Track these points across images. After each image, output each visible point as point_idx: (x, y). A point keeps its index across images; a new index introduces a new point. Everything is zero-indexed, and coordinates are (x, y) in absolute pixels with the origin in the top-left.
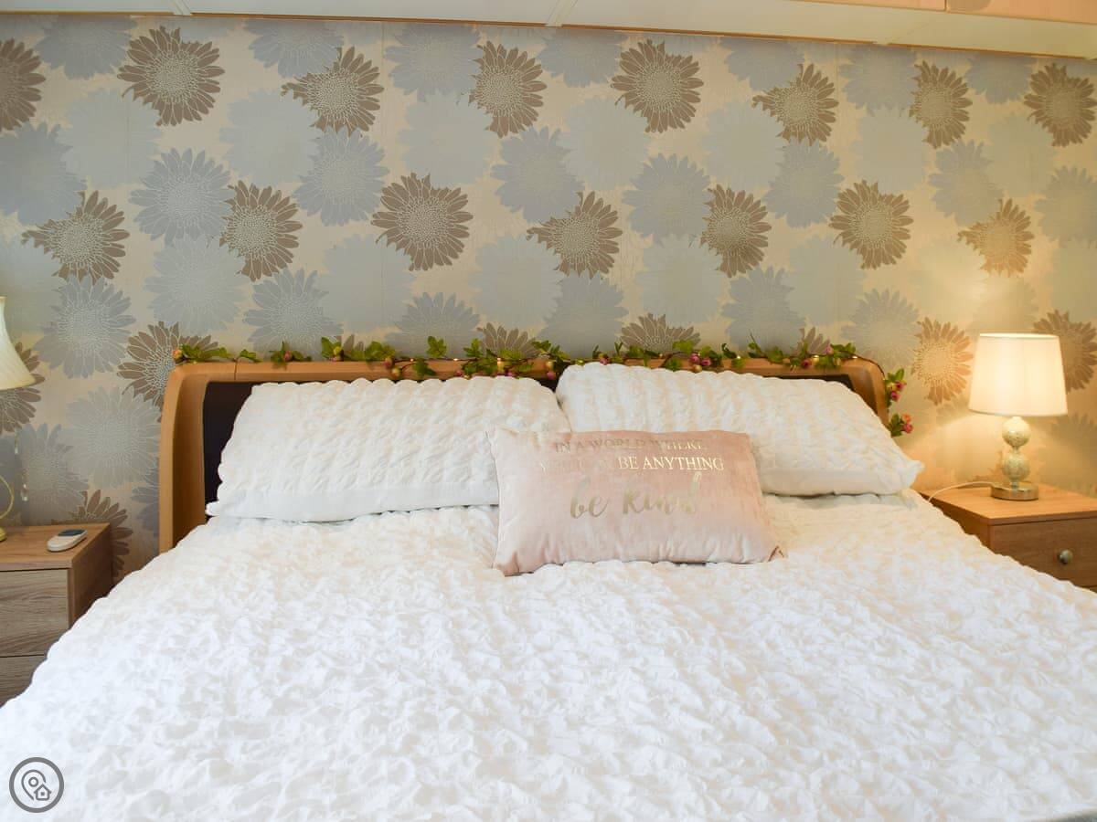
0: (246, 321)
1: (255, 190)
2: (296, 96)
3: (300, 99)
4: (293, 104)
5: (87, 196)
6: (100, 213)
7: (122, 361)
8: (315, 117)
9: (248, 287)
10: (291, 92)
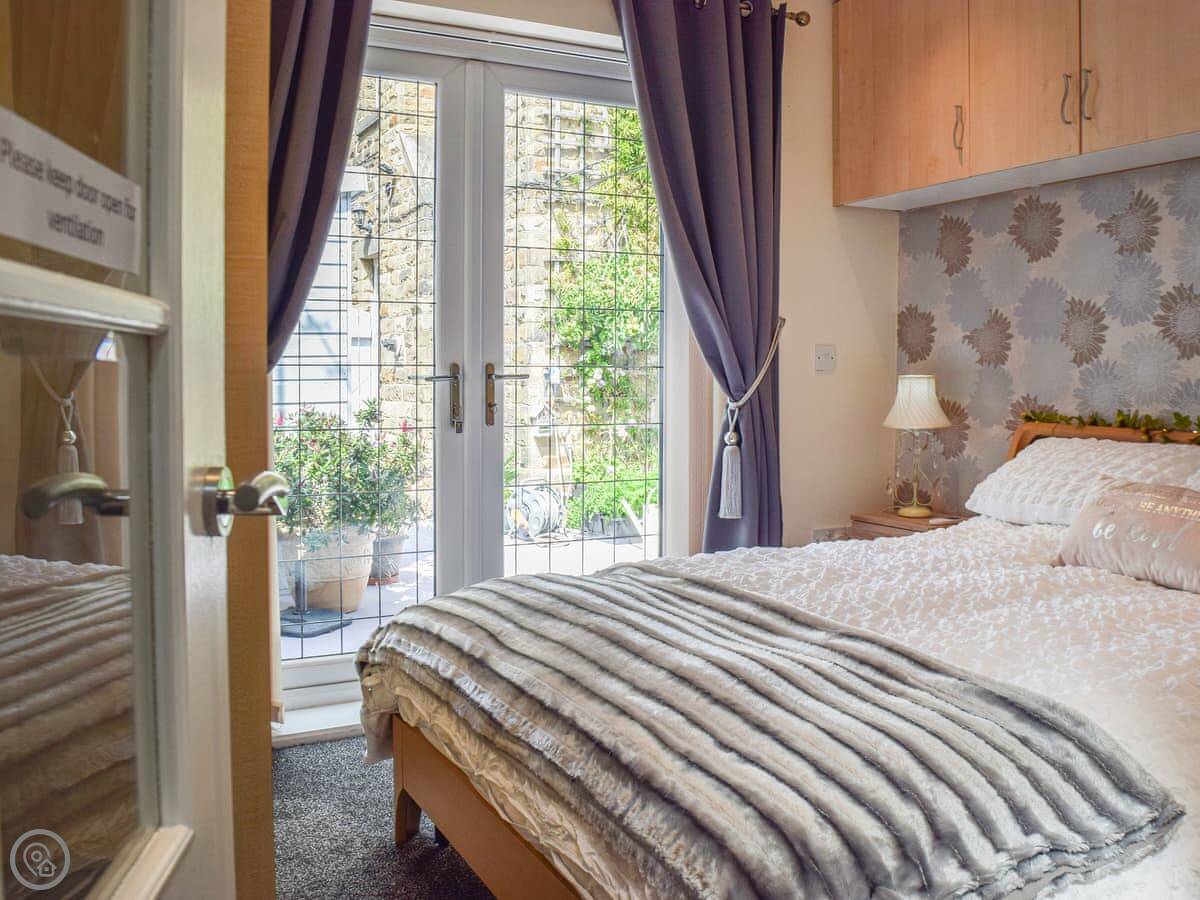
0: (1076, 396)
1: (1081, 303)
2: (1106, 232)
3: (1108, 234)
4: (1103, 236)
5: (993, 312)
6: (999, 323)
7: (1008, 419)
8: (1117, 245)
9: (1076, 372)
10: (1103, 229)
